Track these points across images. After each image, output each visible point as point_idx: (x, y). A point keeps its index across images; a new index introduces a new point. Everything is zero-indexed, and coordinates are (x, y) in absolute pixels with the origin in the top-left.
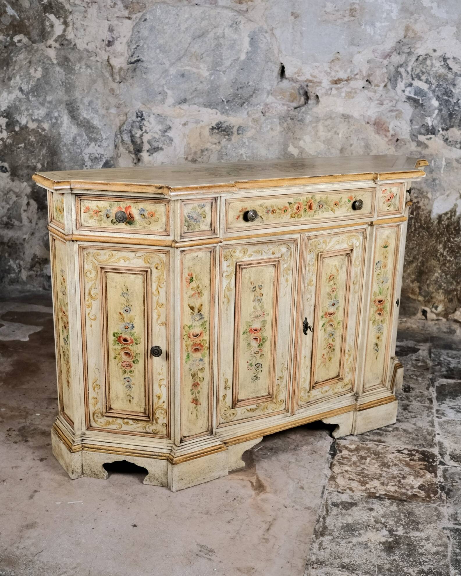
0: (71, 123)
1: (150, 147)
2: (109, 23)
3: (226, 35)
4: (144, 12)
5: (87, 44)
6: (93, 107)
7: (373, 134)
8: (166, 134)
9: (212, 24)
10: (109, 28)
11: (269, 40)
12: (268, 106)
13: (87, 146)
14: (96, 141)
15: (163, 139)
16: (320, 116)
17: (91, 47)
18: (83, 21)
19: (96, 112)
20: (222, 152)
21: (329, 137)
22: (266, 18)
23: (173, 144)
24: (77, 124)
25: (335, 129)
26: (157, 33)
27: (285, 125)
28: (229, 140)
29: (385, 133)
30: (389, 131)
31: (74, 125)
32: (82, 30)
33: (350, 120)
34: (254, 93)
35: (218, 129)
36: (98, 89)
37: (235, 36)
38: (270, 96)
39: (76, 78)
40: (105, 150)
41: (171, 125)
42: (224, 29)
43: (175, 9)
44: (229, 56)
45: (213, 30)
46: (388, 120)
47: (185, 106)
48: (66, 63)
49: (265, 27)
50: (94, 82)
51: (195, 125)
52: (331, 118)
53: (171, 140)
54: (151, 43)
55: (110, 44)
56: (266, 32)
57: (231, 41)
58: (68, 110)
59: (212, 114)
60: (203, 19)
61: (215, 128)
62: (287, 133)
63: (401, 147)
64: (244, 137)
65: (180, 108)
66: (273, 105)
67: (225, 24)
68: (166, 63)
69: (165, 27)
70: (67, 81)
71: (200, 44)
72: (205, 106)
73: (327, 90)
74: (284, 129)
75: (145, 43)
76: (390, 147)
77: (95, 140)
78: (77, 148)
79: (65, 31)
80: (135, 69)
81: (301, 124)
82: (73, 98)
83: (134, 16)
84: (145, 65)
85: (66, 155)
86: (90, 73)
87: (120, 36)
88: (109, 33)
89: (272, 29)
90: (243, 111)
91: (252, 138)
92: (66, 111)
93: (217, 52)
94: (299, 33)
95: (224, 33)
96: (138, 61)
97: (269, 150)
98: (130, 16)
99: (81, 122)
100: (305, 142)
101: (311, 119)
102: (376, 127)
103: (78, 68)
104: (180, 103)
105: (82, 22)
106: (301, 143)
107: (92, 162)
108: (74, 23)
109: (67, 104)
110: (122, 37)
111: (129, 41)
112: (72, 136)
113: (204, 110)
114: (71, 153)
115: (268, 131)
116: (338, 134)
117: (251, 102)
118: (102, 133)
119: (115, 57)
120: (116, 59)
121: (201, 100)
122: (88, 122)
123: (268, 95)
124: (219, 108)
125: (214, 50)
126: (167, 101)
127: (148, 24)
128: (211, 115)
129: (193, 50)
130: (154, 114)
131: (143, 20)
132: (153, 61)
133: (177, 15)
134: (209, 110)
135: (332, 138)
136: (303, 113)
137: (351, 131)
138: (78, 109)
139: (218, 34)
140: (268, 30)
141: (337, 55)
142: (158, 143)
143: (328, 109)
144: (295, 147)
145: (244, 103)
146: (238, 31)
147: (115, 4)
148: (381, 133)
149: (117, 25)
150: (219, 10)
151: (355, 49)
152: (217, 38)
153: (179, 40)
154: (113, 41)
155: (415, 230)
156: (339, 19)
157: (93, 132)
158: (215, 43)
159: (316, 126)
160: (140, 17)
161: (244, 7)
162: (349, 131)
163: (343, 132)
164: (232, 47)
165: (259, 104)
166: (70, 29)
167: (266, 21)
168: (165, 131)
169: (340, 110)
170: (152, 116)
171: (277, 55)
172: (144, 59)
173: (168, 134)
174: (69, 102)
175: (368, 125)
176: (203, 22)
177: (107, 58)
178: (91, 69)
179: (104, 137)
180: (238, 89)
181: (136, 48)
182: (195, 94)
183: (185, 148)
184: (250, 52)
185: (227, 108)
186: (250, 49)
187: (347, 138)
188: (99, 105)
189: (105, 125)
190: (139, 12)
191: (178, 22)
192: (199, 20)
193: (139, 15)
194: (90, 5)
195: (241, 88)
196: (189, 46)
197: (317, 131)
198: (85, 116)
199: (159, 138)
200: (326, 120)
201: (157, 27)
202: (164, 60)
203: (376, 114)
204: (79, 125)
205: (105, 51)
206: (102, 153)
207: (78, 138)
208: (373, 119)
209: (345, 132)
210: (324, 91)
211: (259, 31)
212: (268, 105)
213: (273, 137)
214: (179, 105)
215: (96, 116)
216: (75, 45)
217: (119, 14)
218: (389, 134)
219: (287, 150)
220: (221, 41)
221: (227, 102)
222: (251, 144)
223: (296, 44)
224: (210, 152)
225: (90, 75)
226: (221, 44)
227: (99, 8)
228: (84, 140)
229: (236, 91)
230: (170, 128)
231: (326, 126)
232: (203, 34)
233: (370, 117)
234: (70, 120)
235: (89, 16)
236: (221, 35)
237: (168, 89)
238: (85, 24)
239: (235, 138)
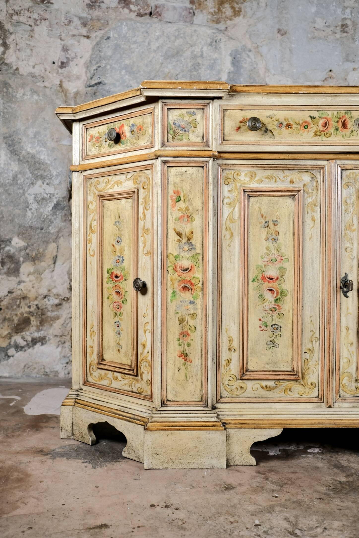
0: (10, 159)
2: (63, 42)
3: (205, 55)
4: (106, 30)
5: (34, 67)
6: (40, 139)
9: (187, 43)
10: (63, 47)
11: (254, 60)
13: (32, 186)
14: (44, 178)
17: (37, 71)
18: (29, 40)
19: (44, 144)
22: (250, 36)
24: (19, 160)
26: (122, 53)
31: (14, 161)
32: (28, 51)
36: (47, 118)
37: (216, 56)
39: (18, 106)
40: (55, 189)
42: (202, 48)
43: (144, 26)
44: (208, 77)
45: (190, 49)
48: (5, 90)
49: (249, 45)
50: (42, 110)
54: (115, 64)
55: (63, 65)
56: (250, 51)
57: (210, 60)
58: (6, 143)
60: (176, 37)
67: (202, 42)
68: (133, 85)
69: (132, 46)
70: (5, 111)
71: (174, 64)
75: (107, 64)
77: (42, 178)
78: (19, 189)
79: (4, 53)
80: (95, 93)
82: (13, 129)
83: (93, 35)
84: (107, 88)
85: (4, 197)
86: (36, 100)
87: (76, 56)
88: (63, 53)
89: (258, 47)
92: (4, 146)
93: (195, 73)
94: (288, 50)
95: (202, 52)
96: (100, 83)
98: (88, 34)
99: (24, 157)
103: (21, 94)
105: (28, 42)
107: (39, 204)
108: (17, 44)
109: (4, 138)
110: (79, 58)
111: (88, 62)
112: (11, 175)
114: (9, 194)
118: (51, 169)
119: (69, 81)
120: (70, 83)
122: (33, 157)
125: (191, 71)
127: (111, 43)
129: (167, 70)
131: (106, 38)
132: (118, 84)
133: (147, 33)
138: (20, 143)
139: (195, 53)
140: (252, 49)
141: (330, 73)
146: (218, 50)
147: (70, 21)
149: (72, 45)
150: (194, 28)
151: (350, 66)
152: (194, 57)
153: (149, 60)
154: (68, 63)
156: (329, 35)
157: (39, 169)
158: (192, 63)
160: (100, 35)
161: (222, 26)
164: (212, 67)
166: (11, 51)
167: (250, 38)
171: (262, 75)
172: (106, 82)
174: (8, 135)
176: (178, 41)
177: (59, 83)
178: (38, 95)
179: (55, 173)
181: (96, 69)
184: (233, 72)
186: (232, 69)
188: (48, 136)
189: (55, 159)
190: (100, 30)
191: (147, 40)
192: (173, 38)
193: (100, 33)
194: (38, 22)
196: (161, 66)
198: (29, 150)
201: (122, 46)
202: (131, 83)
204: (21, 161)
205: (58, 72)
206: (52, 192)
207: (19, 176)
211: (242, 49)
215: (43, 149)
216: (17, 69)
217: (75, 32)
220: (199, 60)
223: (285, 61)
225: (37, 103)
226: (199, 63)
227: (51, 25)
228: (28, 178)
232: (178, 52)
234: (9, 156)
235: (36, 36)
236: (199, 54)
238: (32, 44)
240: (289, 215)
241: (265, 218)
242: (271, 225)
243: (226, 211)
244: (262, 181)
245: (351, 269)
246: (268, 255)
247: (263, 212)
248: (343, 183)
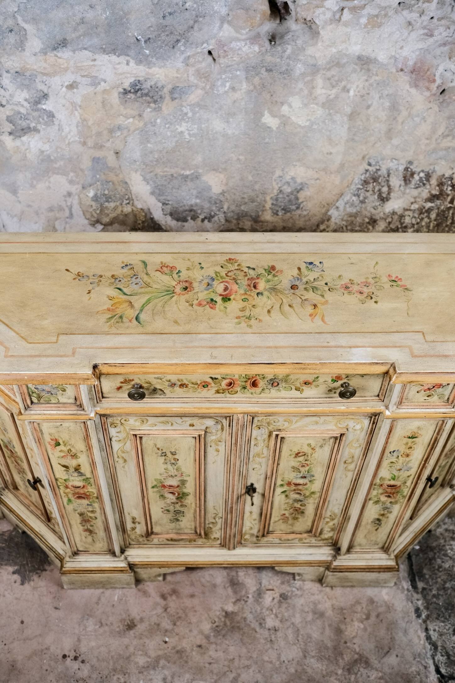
1: (13, 127)
7: (407, 87)
8: (39, 106)
12: (225, 48)
15: (36, 114)
16: (320, 63)
20: (147, 132)
21: (331, 97)
23: (56, 123)
25: (343, 83)
27: (257, 80)
28: (159, 109)
29: (427, 84)
30: (434, 81)
33: (371, 67)
34: (195, 22)
35: (136, 92)
38: (226, 26)
41: (46, 92)
46: (435, 62)
47: (65, 54)
51: (91, 89)
52: (338, 64)
53: (51, 115)
59: (119, 63)
61: (130, 92)
62: (260, 94)
63: (448, 104)
64: (184, 104)
65: (56, 56)
66: (233, 45)
72: (104, 51)
73: (334, 14)
74: (255, 87)
76: (431, 105)
81: (285, 78)
90: (178, 55)
91: (198, 105)
97: (228, 122)
100: (290, 106)
101: (303, 70)
102: (414, 76)
104: (55, 49)
106: (285, 109)
113: (103, 59)
115: (226, 92)
116: (348, 91)
117: (191, 39)
121: (95, 41)
123: (222, 23)
124: (132, 53)
126: (28, 45)
128: (118, 66)
130: (8, 72)
134: (114, 58)
135: (337, 97)
136: (289, 58)
137: (371, 85)
142: (28, 122)
143: (334, 50)
144: (274, 116)
145: (178, 41)
148: (421, 84)
155: (452, 223)
159: (312, 80)
162: (367, 84)
163: (358, 86)
165: (207, 42)
168: (37, 102)
169: (356, 49)
170: (5, 75)
173: (44, 107)
175: (401, 73)
180: (164, 17)
182: (82, 29)
183: (77, 127)
185: (147, 52)
187: (362, 96)
195: (170, 14)
197: (313, 88)
199: (28, 114)
200: (329, 69)
203: (417, 53)
208: (411, 63)
209: (361, 86)
210: (329, 15)
212: (224, 46)
213: (235, 102)
214: (55, 52)
218: (434, 87)
219: (260, 121)
221: (145, 42)
222: (198, 115)
224: (125, 132)
229: (161, 21)
230: (45, 96)
231: (329, 79)
233: (406, 59)
237: (26, 21)
239: (167, 107)
240: (189, 449)
241: (162, 450)
242: (169, 454)
243: (116, 446)
244: (156, 425)
245: (258, 481)
246: (166, 472)
247: (158, 446)
248: (254, 426)
